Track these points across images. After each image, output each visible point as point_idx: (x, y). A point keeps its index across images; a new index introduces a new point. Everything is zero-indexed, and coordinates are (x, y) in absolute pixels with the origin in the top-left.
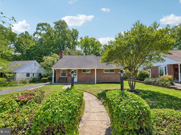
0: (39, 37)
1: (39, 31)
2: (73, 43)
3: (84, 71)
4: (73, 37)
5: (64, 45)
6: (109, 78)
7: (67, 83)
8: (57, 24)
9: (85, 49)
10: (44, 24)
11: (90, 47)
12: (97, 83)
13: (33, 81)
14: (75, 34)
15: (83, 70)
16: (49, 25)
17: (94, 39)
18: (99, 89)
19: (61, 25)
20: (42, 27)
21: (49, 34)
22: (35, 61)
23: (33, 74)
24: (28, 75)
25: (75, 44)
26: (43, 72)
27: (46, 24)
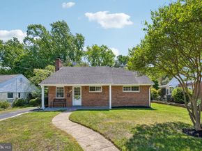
0: (32, 44)
1: (30, 36)
2: (78, 53)
3: (93, 89)
4: (78, 45)
5: (65, 55)
6: (131, 99)
7: (65, 109)
8: (55, 26)
9: (94, 61)
10: (37, 26)
11: (100, 58)
12: (113, 108)
13: (20, 104)
14: (79, 41)
15: (91, 87)
16: (44, 28)
17: (106, 48)
18: (122, 124)
19: (60, 27)
20: (35, 31)
21: (44, 40)
22: (21, 76)
23: (19, 94)
24: (10, 95)
25: (80, 54)
26: (34, 91)
27: (39, 27)
